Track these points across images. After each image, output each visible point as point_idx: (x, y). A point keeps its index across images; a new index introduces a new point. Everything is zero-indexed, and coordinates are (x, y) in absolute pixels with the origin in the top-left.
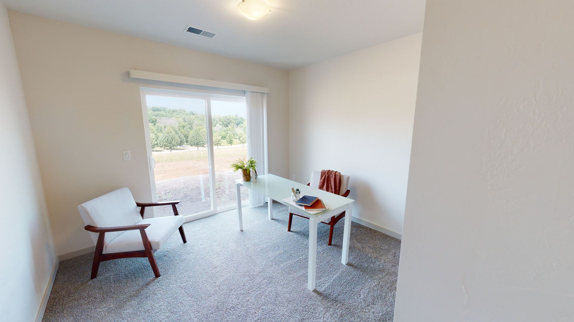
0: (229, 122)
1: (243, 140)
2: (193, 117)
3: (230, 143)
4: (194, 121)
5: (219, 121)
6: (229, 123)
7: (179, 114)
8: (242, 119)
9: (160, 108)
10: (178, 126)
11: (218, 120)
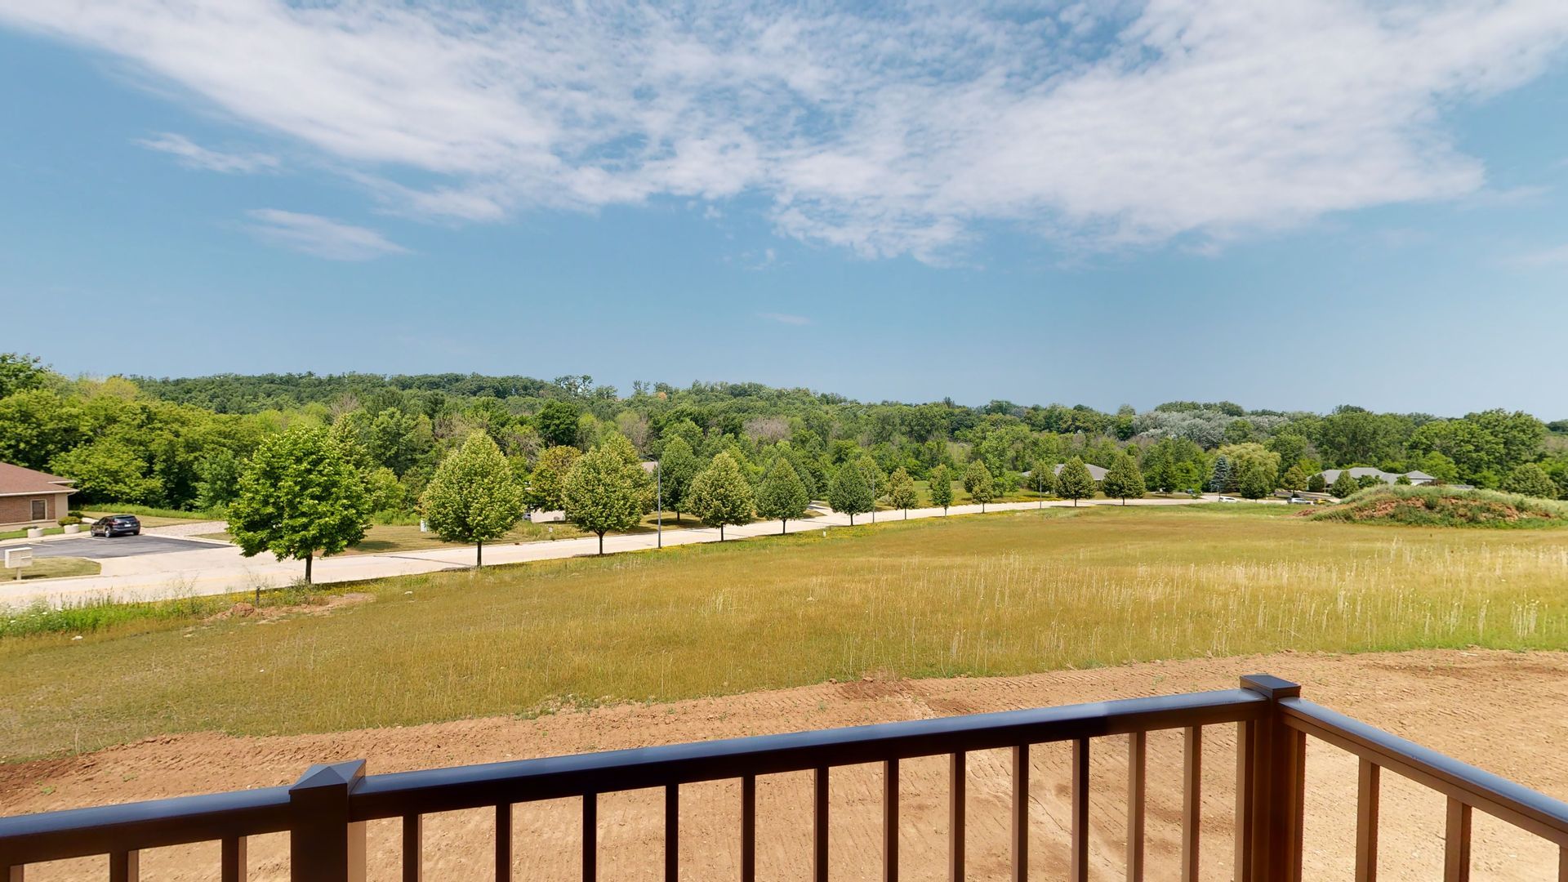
0: (928, 427)
1: (983, 494)
2: (832, 410)
3: (942, 503)
4: (831, 424)
5: (902, 424)
6: (928, 432)
7: (794, 404)
8: (969, 415)
9: (750, 387)
10: (791, 438)
11: (898, 421)
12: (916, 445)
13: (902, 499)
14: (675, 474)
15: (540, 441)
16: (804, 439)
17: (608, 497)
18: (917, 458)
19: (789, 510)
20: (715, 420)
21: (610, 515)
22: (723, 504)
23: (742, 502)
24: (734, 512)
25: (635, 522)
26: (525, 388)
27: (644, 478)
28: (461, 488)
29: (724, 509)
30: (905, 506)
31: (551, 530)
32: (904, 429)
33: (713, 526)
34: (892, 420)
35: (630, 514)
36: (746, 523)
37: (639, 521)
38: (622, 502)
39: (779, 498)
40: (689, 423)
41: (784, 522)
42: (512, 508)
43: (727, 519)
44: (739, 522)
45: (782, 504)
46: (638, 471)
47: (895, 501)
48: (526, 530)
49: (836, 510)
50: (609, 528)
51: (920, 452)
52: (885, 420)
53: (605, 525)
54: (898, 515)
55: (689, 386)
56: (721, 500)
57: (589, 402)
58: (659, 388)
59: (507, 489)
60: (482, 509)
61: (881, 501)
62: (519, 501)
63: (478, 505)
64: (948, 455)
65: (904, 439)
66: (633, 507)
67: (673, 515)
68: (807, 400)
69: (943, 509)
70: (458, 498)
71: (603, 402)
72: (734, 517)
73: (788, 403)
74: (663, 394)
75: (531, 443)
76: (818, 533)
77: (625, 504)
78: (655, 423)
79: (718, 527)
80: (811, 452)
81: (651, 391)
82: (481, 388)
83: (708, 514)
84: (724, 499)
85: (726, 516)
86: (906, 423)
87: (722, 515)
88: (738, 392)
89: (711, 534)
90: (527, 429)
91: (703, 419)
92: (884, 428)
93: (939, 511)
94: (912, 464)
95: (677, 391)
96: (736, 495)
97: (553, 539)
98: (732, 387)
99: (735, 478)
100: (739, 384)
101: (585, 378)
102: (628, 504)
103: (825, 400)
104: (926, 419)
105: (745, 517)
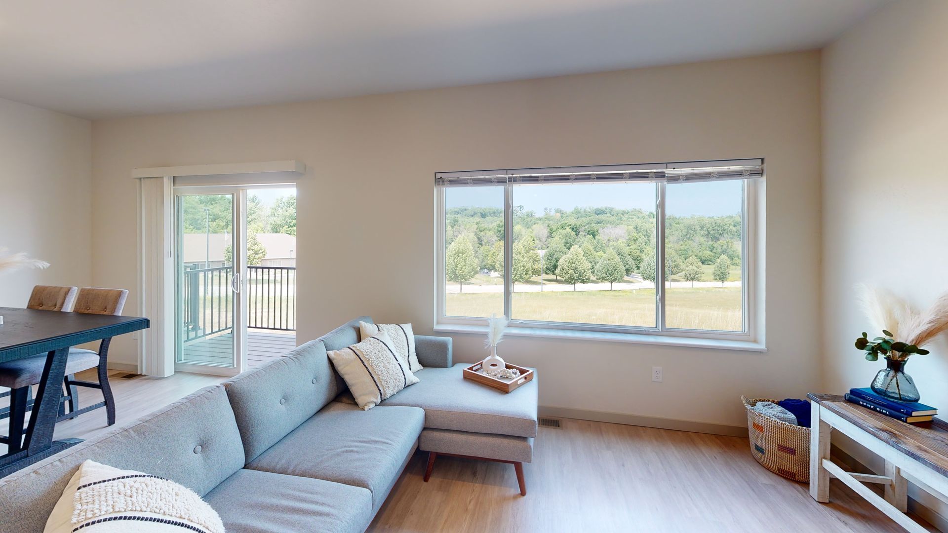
12: (710, 243)
13: (690, 275)
14: (555, 256)
15: (497, 238)
16: (635, 239)
17: (516, 265)
18: (711, 251)
19: (614, 277)
20: (583, 228)
21: (516, 274)
22: (575, 272)
23: (584, 272)
24: (581, 277)
25: (528, 278)
26: (494, 213)
27: (538, 257)
28: (455, 259)
29: (575, 275)
30: (692, 279)
31: (495, 280)
32: (702, 232)
33: (570, 283)
34: (694, 227)
35: (526, 274)
36: (587, 283)
37: (530, 278)
38: (522, 268)
39: (608, 271)
40: (568, 230)
41: (611, 283)
42: (473, 268)
43: (577, 280)
44: (583, 282)
45: (610, 274)
46: (535, 254)
47: (686, 276)
48: (485, 280)
49: (645, 279)
50: (516, 280)
51: (714, 247)
52: (689, 227)
53: (515, 278)
54: (689, 284)
55: (572, 210)
56: (574, 270)
57: (523, 219)
58: (557, 211)
59: (472, 260)
60: (462, 268)
61: (680, 276)
62: (477, 265)
63: (460, 266)
64: (735, 249)
65: (702, 239)
66: (527, 271)
67: (554, 277)
68: (640, 216)
69: (721, 283)
70: (453, 263)
71: (529, 219)
72: (580, 279)
73: (629, 218)
74: (559, 215)
75: (493, 240)
76: (631, 291)
77: (523, 269)
78: (551, 230)
79: (572, 284)
80: (639, 246)
81: (553, 213)
82: (475, 214)
83: (567, 277)
84: (575, 269)
85: (576, 278)
86: (705, 229)
87: (574, 278)
88: (599, 212)
89: (569, 287)
90: (491, 233)
91: (576, 228)
92: (688, 232)
93: (719, 284)
94: (708, 255)
95: (566, 213)
96: (581, 268)
97: (496, 284)
98: (596, 210)
99: (581, 259)
100: (600, 207)
101: (521, 207)
102: (525, 269)
103: (652, 215)
104: (719, 226)
105: (586, 279)
